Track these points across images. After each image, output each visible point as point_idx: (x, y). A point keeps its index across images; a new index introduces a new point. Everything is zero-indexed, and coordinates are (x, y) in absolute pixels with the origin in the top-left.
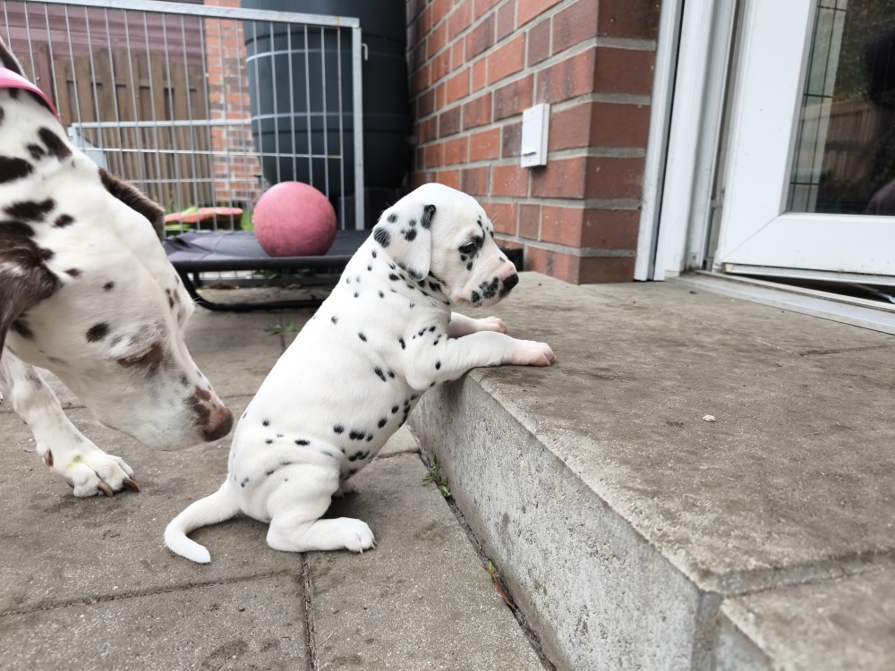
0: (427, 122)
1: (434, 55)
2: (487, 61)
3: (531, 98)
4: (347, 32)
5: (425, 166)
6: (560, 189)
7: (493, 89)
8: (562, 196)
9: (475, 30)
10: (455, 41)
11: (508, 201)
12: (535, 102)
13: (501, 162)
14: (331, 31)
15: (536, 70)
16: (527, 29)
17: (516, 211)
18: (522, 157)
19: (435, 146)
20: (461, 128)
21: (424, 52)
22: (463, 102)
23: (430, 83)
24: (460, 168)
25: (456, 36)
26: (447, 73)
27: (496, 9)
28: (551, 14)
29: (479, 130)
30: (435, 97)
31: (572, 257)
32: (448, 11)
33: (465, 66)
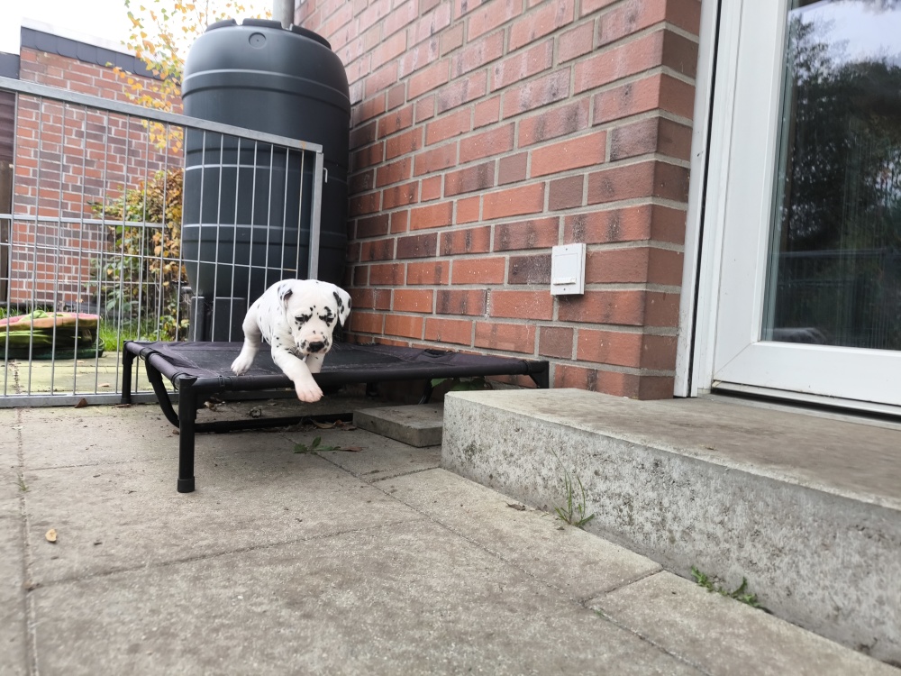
0: (373, 243)
1: (387, 185)
2: (481, 200)
3: (557, 236)
4: (310, 156)
5: (368, 284)
6: (607, 316)
7: (493, 224)
8: (609, 322)
9: (461, 172)
10: (427, 177)
11: (519, 323)
12: (561, 241)
13: (506, 287)
14: (295, 153)
15: (562, 215)
16: (547, 180)
17: (533, 333)
18: (552, 285)
19: (388, 266)
20: (438, 253)
21: (371, 181)
22: (440, 232)
23: (380, 209)
24: (435, 289)
25: (428, 172)
26: (412, 202)
27: (497, 159)
28: (586, 172)
29: (467, 258)
30: (390, 222)
31: (627, 376)
32: (414, 150)
33: (443, 200)
